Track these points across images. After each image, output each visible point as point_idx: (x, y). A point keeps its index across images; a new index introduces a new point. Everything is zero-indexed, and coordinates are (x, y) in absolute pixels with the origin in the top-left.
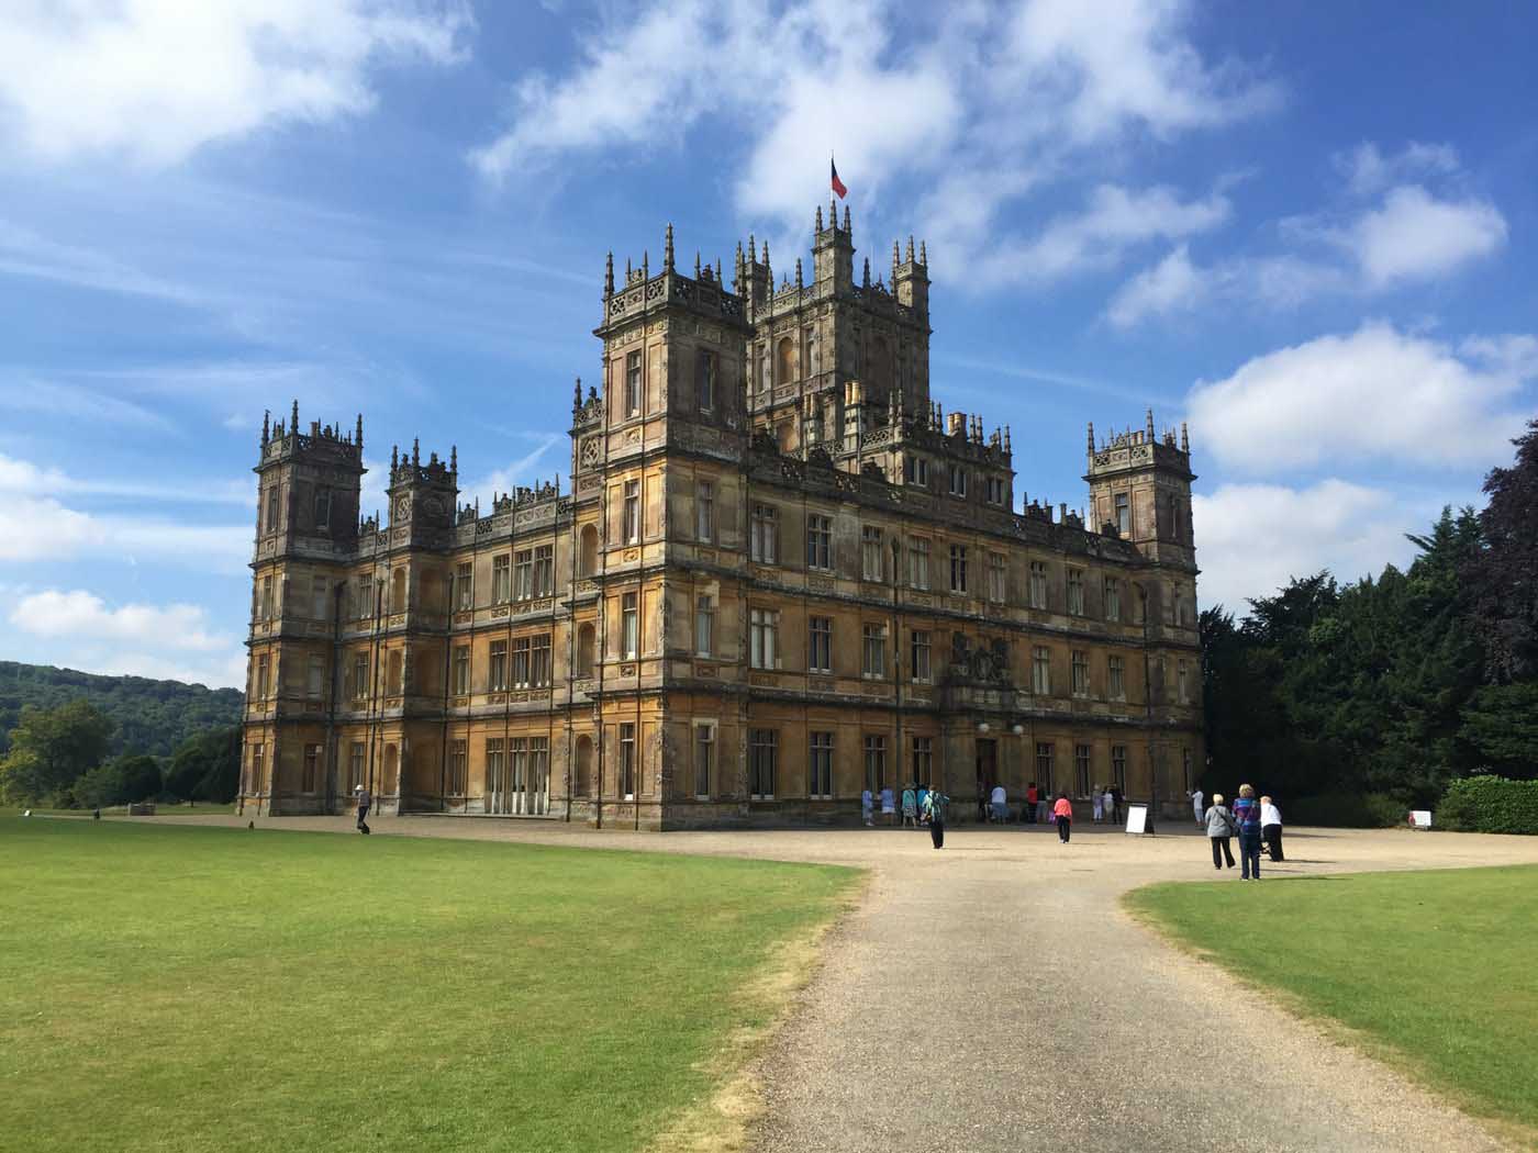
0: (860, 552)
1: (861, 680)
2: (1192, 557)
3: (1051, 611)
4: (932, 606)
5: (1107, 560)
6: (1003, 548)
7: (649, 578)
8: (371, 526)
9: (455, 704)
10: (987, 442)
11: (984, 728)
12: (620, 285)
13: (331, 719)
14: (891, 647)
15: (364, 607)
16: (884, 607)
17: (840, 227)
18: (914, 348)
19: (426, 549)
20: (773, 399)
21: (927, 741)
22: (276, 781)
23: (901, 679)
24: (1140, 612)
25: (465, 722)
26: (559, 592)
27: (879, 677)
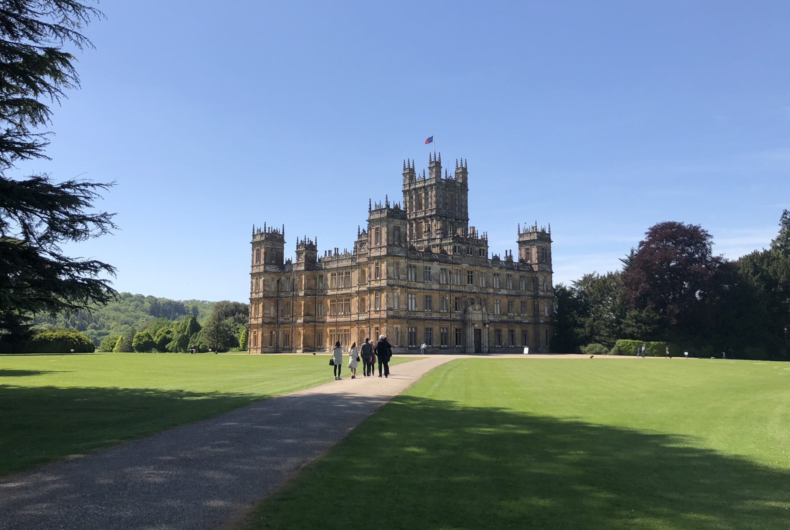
0: (440, 276)
1: (440, 312)
2: (551, 268)
3: (501, 288)
4: (461, 290)
5: (521, 271)
6: (485, 270)
7: (382, 289)
8: (289, 262)
9: (319, 318)
10: (480, 238)
11: (476, 326)
12: (373, 208)
13: (277, 323)
14: (449, 302)
15: (287, 287)
16: (447, 291)
17: (437, 160)
18: (463, 196)
19: (309, 270)
20: (416, 215)
21: (460, 329)
22: (262, 342)
23: (452, 312)
24: (533, 286)
25: (322, 324)
26: (352, 286)
27: (445, 311)
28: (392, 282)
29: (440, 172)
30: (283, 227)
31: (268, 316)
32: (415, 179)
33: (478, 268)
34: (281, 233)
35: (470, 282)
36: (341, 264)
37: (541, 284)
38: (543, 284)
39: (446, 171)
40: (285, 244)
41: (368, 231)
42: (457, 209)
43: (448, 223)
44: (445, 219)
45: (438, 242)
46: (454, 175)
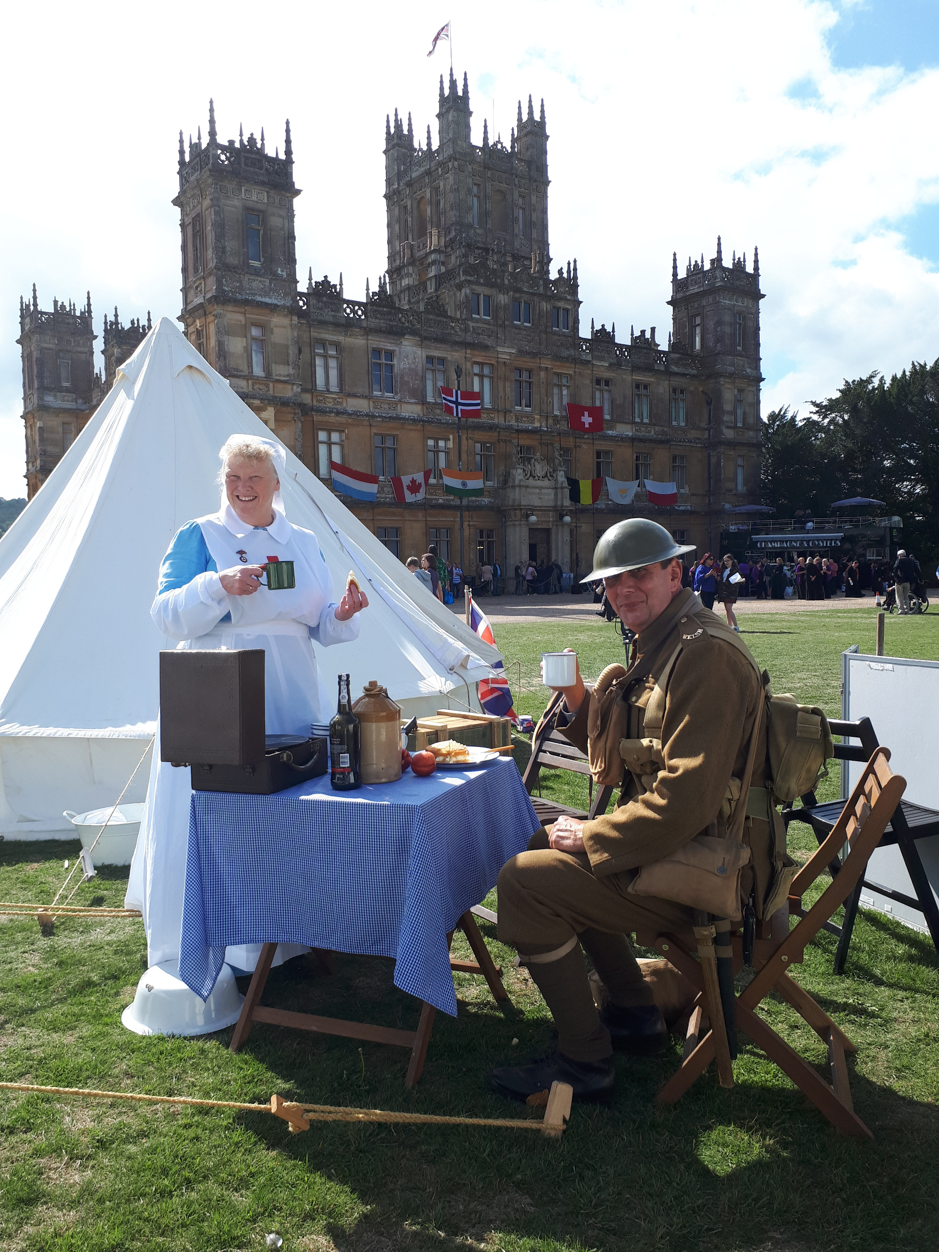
0: (423, 379)
2: (757, 367)
3: (616, 420)
4: (496, 421)
5: (677, 373)
6: (568, 369)
10: (555, 276)
11: (535, 519)
14: (454, 456)
17: (458, 93)
18: (534, 199)
21: (491, 531)
24: (706, 416)
29: (467, 125)
30: (89, 296)
32: (412, 156)
33: (546, 363)
35: (524, 402)
37: (728, 407)
38: (735, 408)
39: (485, 125)
42: (517, 231)
45: (432, 288)
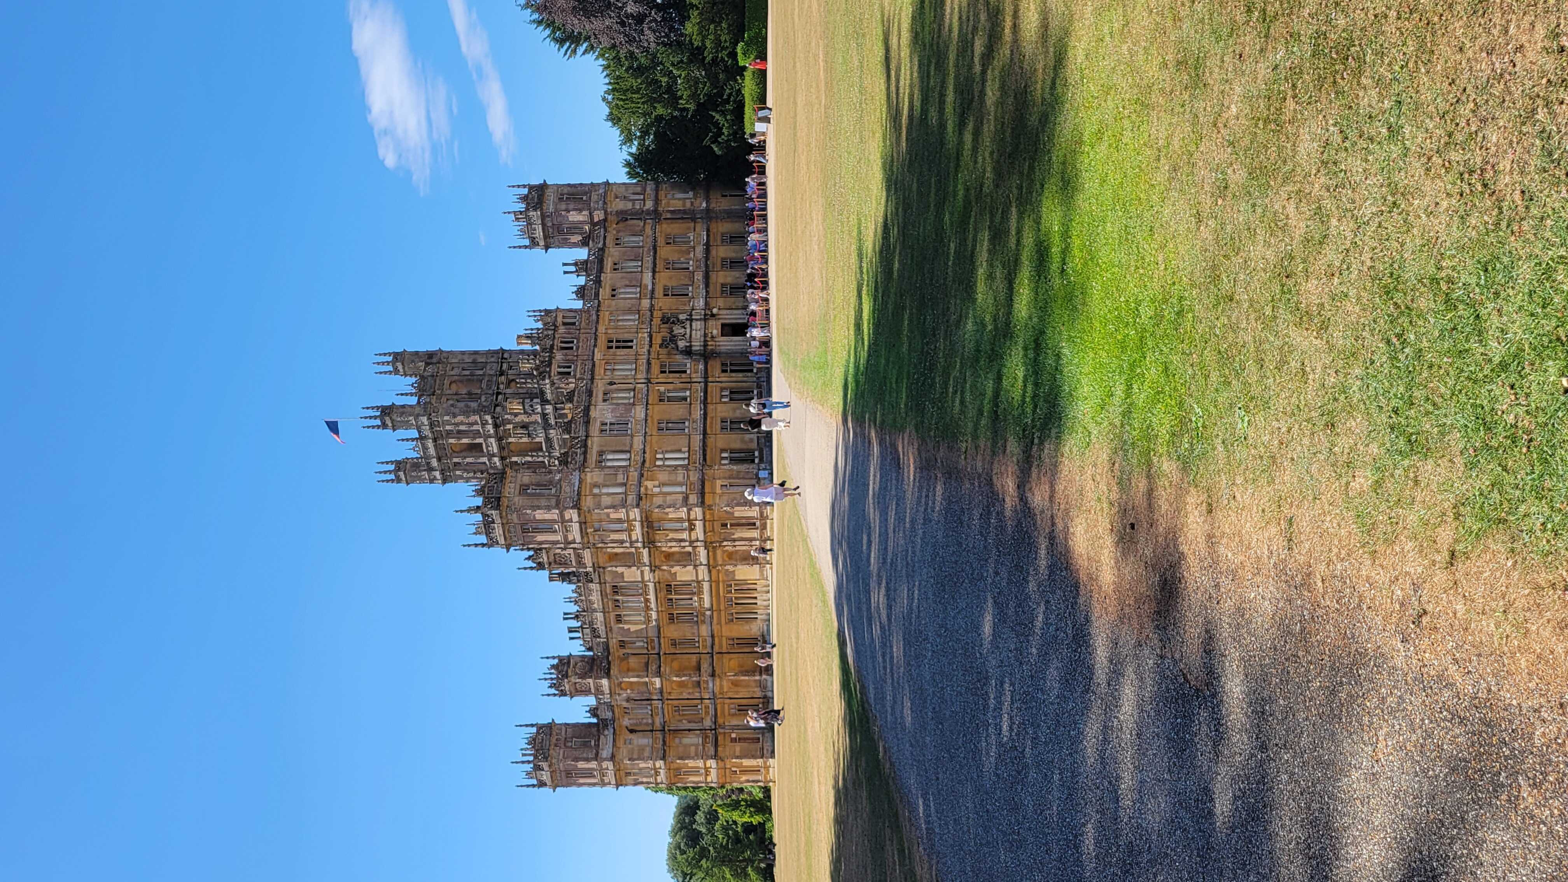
0: (618, 404)
1: (691, 404)
2: (599, 185)
3: (641, 284)
4: (645, 361)
5: (604, 244)
6: (605, 315)
7: (647, 517)
8: (594, 712)
9: (705, 647)
10: (540, 325)
11: (715, 332)
12: (483, 539)
13: (715, 729)
14: (671, 387)
15: (642, 713)
16: (648, 391)
17: (379, 413)
18: (454, 361)
19: (609, 669)
20: (494, 455)
21: (723, 364)
22: (754, 757)
23: (689, 380)
24: (635, 222)
25: (716, 639)
26: (640, 579)
27: (688, 393)
28: (631, 498)
29: (403, 406)
30: (521, 726)
31: (701, 747)
32: (417, 458)
33: (601, 329)
34: (534, 730)
35: (630, 344)
36: (595, 606)
37: (629, 205)
38: (630, 200)
39: (402, 394)
40: (557, 722)
41: (529, 549)
42: (481, 372)
43: (508, 391)
44: (500, 397)
45: (549, 409)
46: (408, 378)
